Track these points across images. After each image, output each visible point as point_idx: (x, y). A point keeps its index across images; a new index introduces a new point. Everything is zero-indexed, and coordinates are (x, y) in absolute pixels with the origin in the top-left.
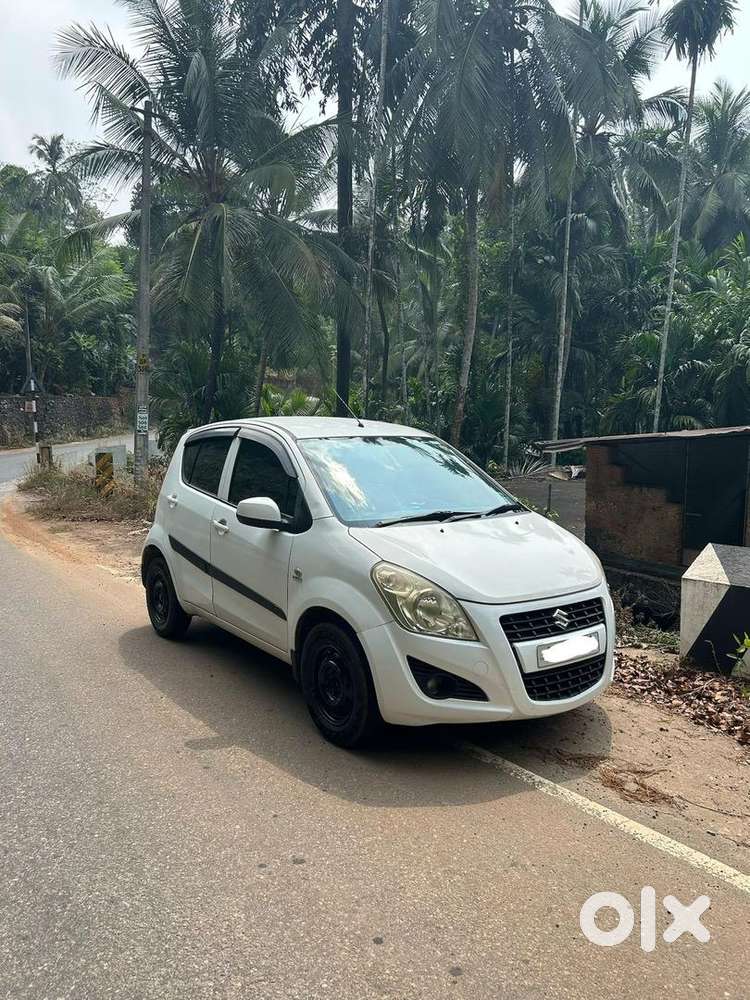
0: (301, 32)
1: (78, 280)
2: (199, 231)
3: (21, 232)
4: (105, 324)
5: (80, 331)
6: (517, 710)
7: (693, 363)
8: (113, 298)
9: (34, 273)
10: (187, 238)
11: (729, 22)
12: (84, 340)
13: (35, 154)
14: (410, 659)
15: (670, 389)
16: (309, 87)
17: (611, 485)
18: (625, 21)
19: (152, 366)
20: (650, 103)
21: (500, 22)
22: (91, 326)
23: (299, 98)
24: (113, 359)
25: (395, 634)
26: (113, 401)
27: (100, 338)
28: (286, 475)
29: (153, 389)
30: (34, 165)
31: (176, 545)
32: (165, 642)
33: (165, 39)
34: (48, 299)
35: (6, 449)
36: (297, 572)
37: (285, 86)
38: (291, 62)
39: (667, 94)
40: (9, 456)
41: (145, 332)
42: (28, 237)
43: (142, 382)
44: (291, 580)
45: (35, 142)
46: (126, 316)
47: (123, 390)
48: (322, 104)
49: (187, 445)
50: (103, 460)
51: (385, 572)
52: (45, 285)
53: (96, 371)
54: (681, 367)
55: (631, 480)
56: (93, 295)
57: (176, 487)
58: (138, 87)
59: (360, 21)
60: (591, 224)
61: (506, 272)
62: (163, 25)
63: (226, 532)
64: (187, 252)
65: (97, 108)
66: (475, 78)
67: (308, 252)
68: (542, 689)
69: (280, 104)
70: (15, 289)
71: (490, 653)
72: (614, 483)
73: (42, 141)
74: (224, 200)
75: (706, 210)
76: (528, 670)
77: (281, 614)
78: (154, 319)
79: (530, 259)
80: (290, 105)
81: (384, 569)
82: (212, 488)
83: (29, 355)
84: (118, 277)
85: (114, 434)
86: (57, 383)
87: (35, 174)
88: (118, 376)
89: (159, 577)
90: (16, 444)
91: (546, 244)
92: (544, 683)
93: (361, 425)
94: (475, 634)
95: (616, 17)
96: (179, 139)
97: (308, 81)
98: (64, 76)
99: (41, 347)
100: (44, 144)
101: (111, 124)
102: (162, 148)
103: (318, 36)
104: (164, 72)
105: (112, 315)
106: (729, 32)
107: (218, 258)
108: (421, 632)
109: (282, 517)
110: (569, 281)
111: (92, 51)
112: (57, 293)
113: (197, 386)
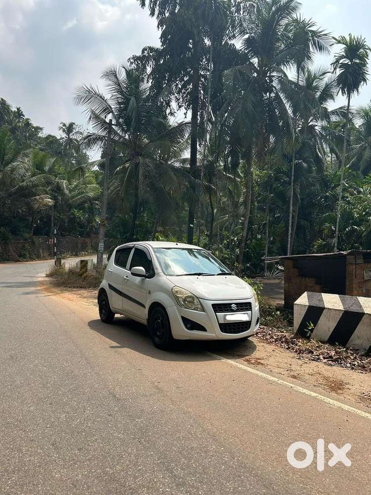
0: (177, 85)
1: (76, 186)
2: (130, 168)
3: (54, 165)
4: (87, 205)
5: (76, 208)
6: (217, 336)
7: (352, 228)
8: (91, 194)
9: (58, 183)
10: (124, 170)
11: (365, 80)
12: (77, 213)
13: (61, 131)
14: (182, 317)
15: (342, 239)
16: (180, 107)
17: (294, 277)
18: (322, 77)
19: (107, 225)
20: (333, 112)
21: (261, 82)
22: (80, 207)
23: (176, 111)
24: (90, 221)
25: (178, 309)
26: (88, 240)
27: (85, 212)
28: (148, 260)
29: (106, 235)
30: (60, 135)
31: (110, 286)
32: (104, 324)
33: (120, 91)
34: (63, 194)
35: (39, 260)
36: (149, 291)
37: (170, 106)
38: (172, 97)
39: (341, 108)
40: (41, 263)
41: (105, 210)
42: (56, 167)
43: (102, 231)
44: (148, 294)
45: (61, 125)
46: (97, 202)
47: (93, 235)
48: (185, 114)
49: (117, 251)
50: (84, 264)
51: (176, 289)
52: (62, 188)
53: (81, 226)
54: (347, 229)
55: (302, 274)
56: (83, 193)
57: (112, 266)
58: (107, 110)
59: (203, 80)
60: (305, 165)
61: (267, 185)
62: (119, 85)
63: (128, 280)
64: (124, 177)
65: (90, 118)
66: (250, 106)
67: (175, 178)
68: (225, 329)
69: (167, 113)
70: (49, 190)
71: (208, 315)
72: (295, 276)
73: (64, 125)
74: (141, 155)
75: (365, 157)
76: (220, 322)
77: (144, 307)
78: (109, 204)
79: (277, 179)
80: (172, 114)
81: (176, 288)
82: (124, 266)
83: (53, 218)
84: (94, 185)
85: (88, 255)
86: (64, 231)
87: (60, 139)
88: (91, 229)
89: (104, 300)
90: (45, 258)
91: (284, 173)
92: (227, 327)
93: (177, 244)
94: (203, 310)
95: (317, 75)
96: (123, 130)
97: (180, 104)
98: (78, 104)
99: (58, 215)
100: (65, 126)
101: (95, 125)
102: (116, 133)
103: (184, 86)
104: (119, 103)
105: (90, 201)
106: (365, 84)
107: (137, 180)
108: (186, 308)
109: (146, 274)
110: (294, 189)
111: (90, 95)
112: (67, 192)
113: (126, 233)
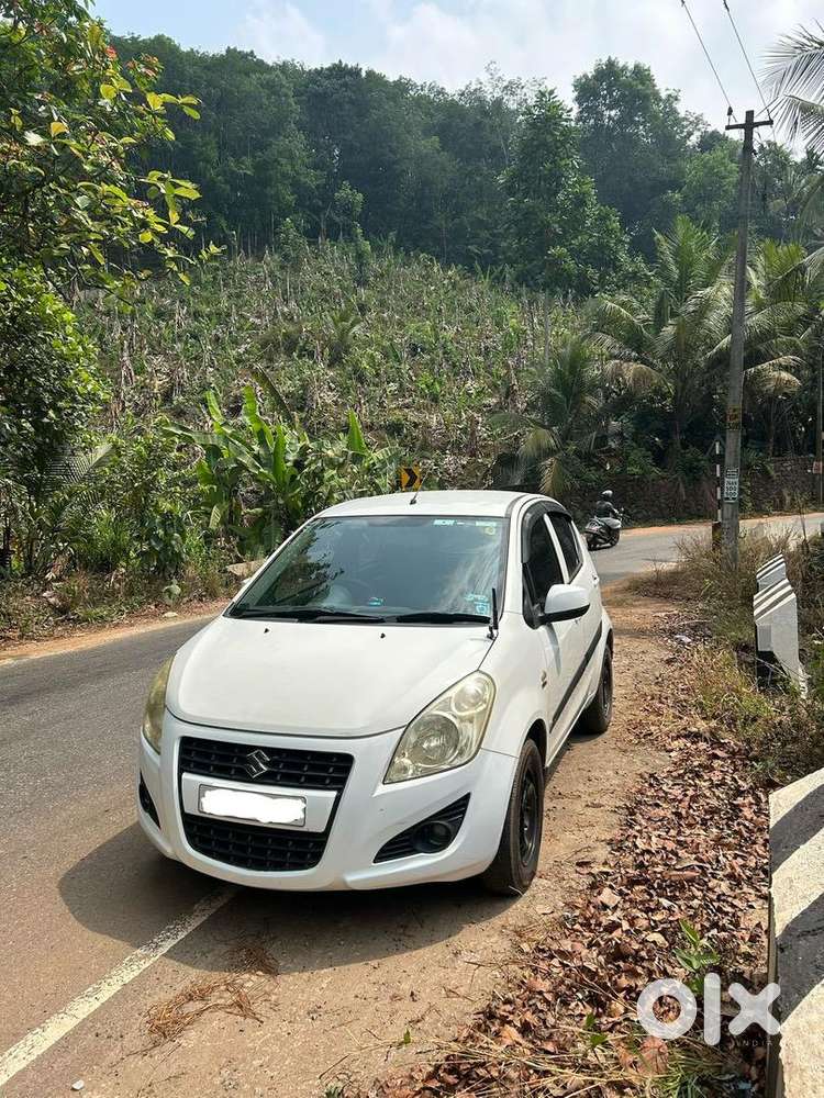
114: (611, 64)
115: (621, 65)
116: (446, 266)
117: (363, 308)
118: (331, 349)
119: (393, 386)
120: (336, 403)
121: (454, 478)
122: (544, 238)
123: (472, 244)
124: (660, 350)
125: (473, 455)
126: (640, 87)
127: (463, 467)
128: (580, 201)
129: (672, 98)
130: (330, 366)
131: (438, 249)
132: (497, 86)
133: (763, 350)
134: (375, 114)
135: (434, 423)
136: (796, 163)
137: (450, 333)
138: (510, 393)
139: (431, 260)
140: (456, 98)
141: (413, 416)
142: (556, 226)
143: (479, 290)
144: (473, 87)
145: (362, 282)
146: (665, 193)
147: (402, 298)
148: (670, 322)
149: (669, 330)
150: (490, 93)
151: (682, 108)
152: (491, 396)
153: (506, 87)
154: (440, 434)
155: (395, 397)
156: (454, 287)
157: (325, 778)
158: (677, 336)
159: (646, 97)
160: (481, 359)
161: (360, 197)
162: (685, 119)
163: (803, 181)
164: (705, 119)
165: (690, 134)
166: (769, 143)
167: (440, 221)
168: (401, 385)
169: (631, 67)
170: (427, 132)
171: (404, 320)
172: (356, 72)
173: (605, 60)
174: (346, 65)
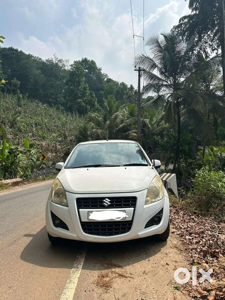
6: (78, 236)
14: (51, 212)
52: (147, 124)
71: (69, 211)
76: (83, 220)
94: (68, 204)
111: (143, 59)
114: (86, 59)
115: (88, 60)
116: (43, 104)
117: (20, 113)
118: (11, 123)
119: (30, 134)
120: (13, 138)
121: (51, 159)
122: (76, 97)
123: (50, 99)
124: (106, 127)
125: (56, 153)
126: (93, 65)
127: (54, 156)
128: (85, 89)
129: (100, 69)
130: (10, 128)
131: (40, 99)
132: (56, 60)
133: (129, 128)
134: (22, 62)
135: (44, 144)
136: (128, 88)
137: (46, 121)
138: (65, 137)
139: (39, 102)
140: (45, 61)
141: (37, 142)
142: (79, 94)
143: (52, 111)
144: (50, 59)
145: (20, 106)
146: (100, 91)
147: (31, 111)
148: (108, 120)
149: (108, 122)
150: (55, 61)
151: (102, 72)
152: (59, 138)
153: (59, 61)
154: (46, 147)
155: (31, 137)
156: (45, 110)
157: (129, 204)
158: (110, 123)
159: (94, 68)
160: (56, 128)
161: (19, 82)
162: (103, 75)
163: (130, 92)
164: (108, 75)
165: (105, 78)
166: (122, 82)
167: (41, 92)
168: (33, 133)
169: (91, 60)
170: (37, 68)
171: (32, 116)
172: (17, 50)
173: (84, 58)
174: (14, 48)
